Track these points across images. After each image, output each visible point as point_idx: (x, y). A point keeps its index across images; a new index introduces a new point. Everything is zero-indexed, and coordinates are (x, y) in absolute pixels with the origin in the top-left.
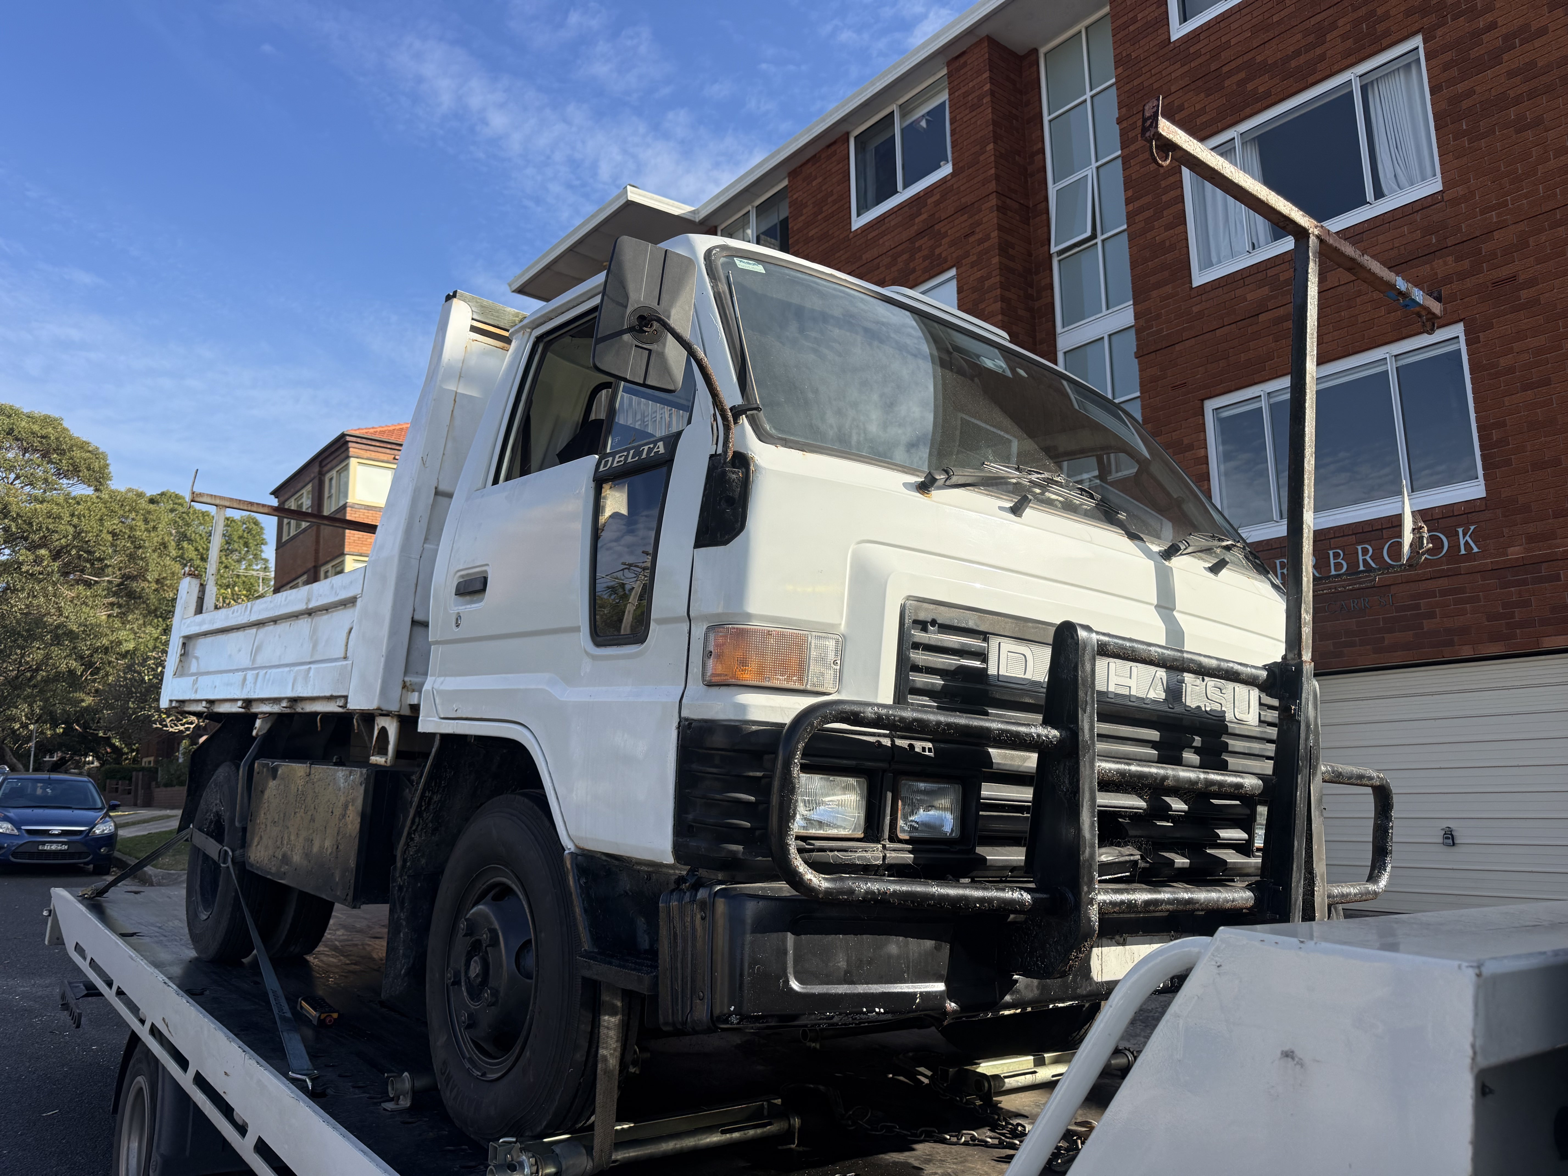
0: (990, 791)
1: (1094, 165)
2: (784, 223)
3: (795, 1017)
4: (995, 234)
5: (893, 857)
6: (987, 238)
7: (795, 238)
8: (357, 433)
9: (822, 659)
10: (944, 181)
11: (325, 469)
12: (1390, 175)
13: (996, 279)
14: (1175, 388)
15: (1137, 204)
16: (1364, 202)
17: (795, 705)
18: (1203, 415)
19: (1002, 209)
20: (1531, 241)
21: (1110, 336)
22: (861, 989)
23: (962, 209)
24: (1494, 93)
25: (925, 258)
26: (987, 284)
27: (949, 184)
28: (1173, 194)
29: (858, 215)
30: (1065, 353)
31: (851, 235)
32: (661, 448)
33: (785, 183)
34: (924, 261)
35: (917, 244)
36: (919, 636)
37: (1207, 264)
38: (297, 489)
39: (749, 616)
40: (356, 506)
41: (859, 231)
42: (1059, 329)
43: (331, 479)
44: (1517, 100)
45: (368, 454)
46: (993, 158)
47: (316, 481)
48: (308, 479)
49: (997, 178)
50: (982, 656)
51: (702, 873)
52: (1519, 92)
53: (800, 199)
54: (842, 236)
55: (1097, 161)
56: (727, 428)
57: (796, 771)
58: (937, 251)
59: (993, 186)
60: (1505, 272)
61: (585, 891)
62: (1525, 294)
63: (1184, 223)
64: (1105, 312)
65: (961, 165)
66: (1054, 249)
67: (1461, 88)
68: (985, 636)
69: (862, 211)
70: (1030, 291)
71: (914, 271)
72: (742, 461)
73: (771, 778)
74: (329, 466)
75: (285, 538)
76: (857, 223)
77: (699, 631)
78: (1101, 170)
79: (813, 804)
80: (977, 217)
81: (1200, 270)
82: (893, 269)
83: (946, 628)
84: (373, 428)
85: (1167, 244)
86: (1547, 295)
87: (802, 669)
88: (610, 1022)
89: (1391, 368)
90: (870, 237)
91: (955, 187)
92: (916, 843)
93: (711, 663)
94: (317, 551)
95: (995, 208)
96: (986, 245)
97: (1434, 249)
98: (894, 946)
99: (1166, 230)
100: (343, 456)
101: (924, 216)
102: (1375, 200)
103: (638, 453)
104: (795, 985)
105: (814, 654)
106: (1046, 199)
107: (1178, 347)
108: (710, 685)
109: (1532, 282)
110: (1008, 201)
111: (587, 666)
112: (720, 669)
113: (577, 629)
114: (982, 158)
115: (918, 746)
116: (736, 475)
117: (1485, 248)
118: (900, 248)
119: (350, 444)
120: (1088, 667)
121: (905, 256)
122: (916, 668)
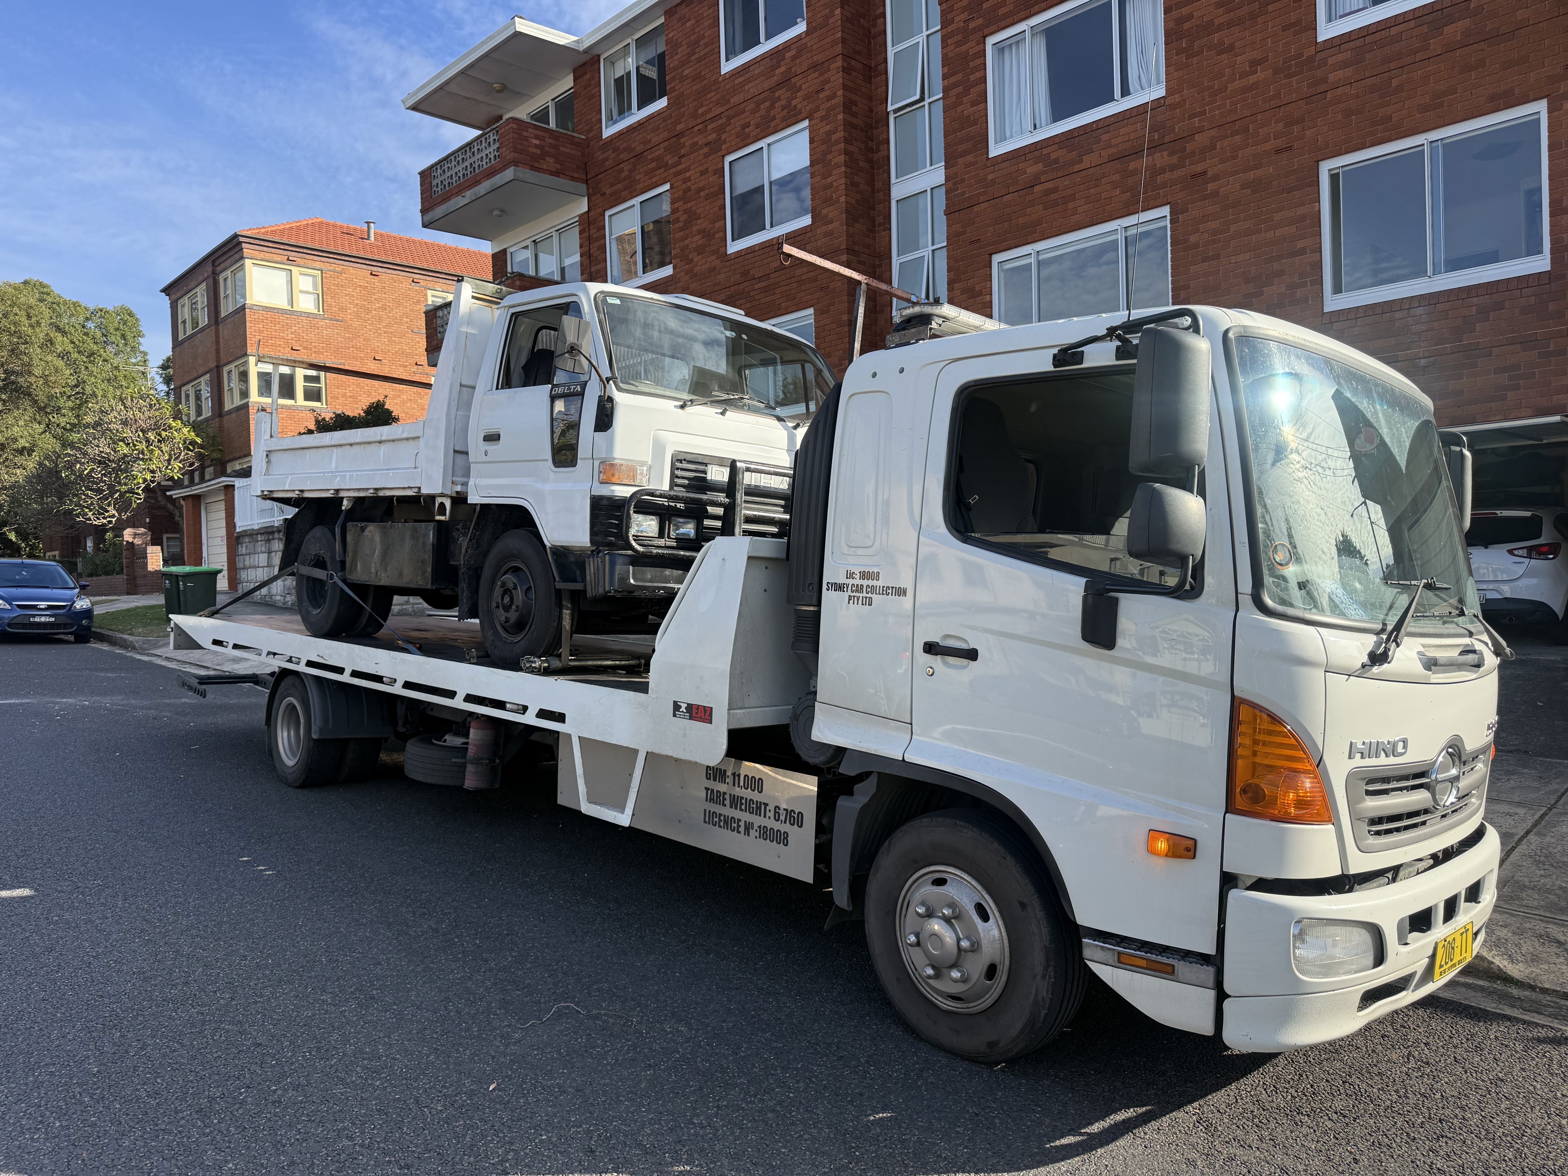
0: (707, 522)
1: (925, 33)
2: (661, 57)
3: (633, 592)
4: (840, 93)
5: (668, 544)
6: (833, 96)
7: (672, 75)
8: (249, 233)
9: (642, 474)
10: (799, 38)
11: (219, 269)
12: (1136, 76)
13: (840, 134)
14: (971, 243)
15: (952, 80)
16: (1112, 99)
17: (631, 490)
18: (991, 267)
19: (846, 70)
20: (1218, 145)
21: (932, 189)
22: (656, 584)
23: (814, 67)
24: (1205, 19)
25: (783, 108)
26: (834, 137)
27: (804, 41)
28: (978, 75)
29: (727, 60)
30: (897, 201)
31: (721, 79)
32: (579, 388)
33: (662, 20)
34: (783, 110)
35: (777, 94)
36: (678, 465)
37: (1002, 138)
38: (189, 287)
39: (615, 459)
40: (255, 308)
41: (727, 76)
42: (893, 180)
43: (225, 280)
44: (1220, 28)
45: (262, 255)
46: (839, 22)
47: (211, 281)
48: (201, 278)
49: (843, 41)
50: (705, 472)
51: (601, 548)
52: (1222, 21)
53: (675, 38)
54: (713, 79)
55: (927, 30)
56: (605, 387)
57: (632, 512)
58: (794, 103)
59: (839, 49)
60: (1199, 168)
61: (556, 561)
62: (1211, 187)
63: (985, 101)
64: (929, 168)
65: (814, 25)
66: (890, 108)
67: (1185, 11)
68: (706, 465)
69: (730, 56)
70: (870, 143)
71: (774, 118)
72: (610, 400)
73: (622, 515)
74: (223, 266)
75: (181, 337)
76: (727, 67)
77: (597, 463)
78: (930, 37)
79: (638, 525)
80: (826, 76)
81: (996, 143)
82: (756, 115)
83: (689, 462)
84: (264, 228)
85: (972, 119)
86: (1223, 189)
87: (634, 477)
88: (566, 613)
89: (1120, 237)
90: (737, 82)
91: (809, 45)
92: (677, 539)
93: (601, 475)
94: (218, 351)
95: (841, 69)
96: (834, 101)
97: (1156, 144)
98: (668, 572)
99: (972, 106)
100: (237, 256)
101: (783, 69)
102: (1122, 97)
103: (569, 389)
104: (632, 581)
105: (639, 472)
106: (885, 60)
107: (976, 208)
108: (602, 483)
109: (1215, 178)
110: (853, 62)
111: (552, 475)
112: (605, 477)
113: (547, 460)
114: (831, 21)
115: (678, 505)
116: (609, 405)
117: (1189, 147)
118: (762, 96)
119: (244, 245)
120: (741, 476)
121: (767, 104)
122: (677, 477)
